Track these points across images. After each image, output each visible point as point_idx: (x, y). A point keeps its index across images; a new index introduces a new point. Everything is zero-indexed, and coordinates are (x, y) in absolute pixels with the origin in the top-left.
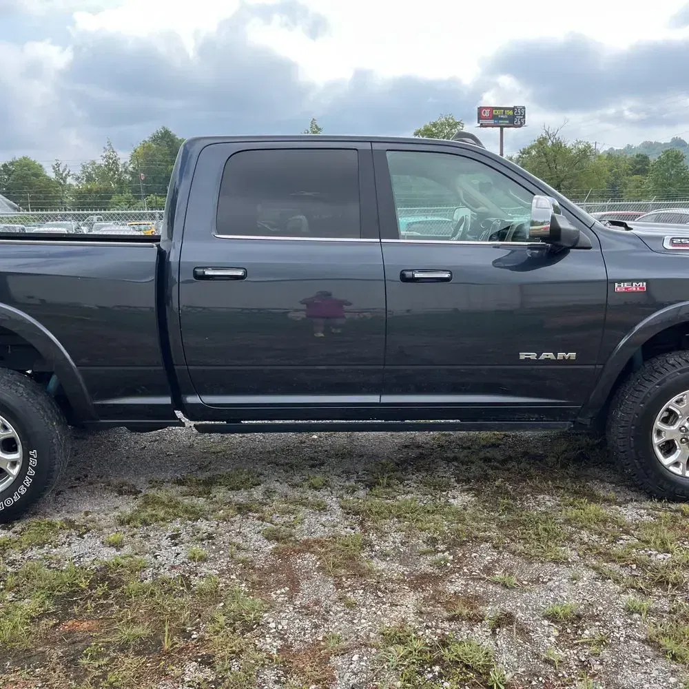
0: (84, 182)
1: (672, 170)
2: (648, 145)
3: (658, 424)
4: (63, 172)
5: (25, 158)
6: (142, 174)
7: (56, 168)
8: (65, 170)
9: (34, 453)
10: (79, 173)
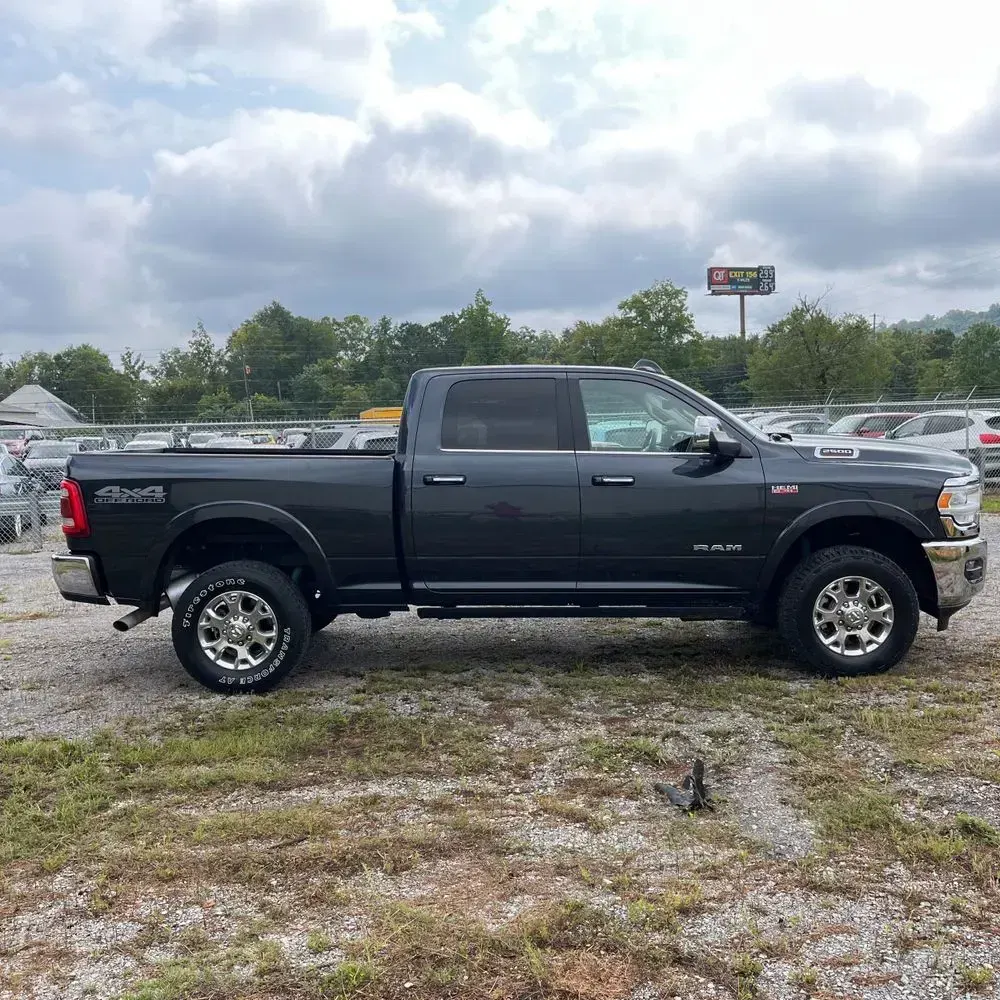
0: (163, 377)
1: (986, 351)
2: (956, 316)
3: (817, 607)
4: (136, 363)
5: (85, 347)
6: (247, 367)
7: (126, 359)
8: (138, 361)
9: (287, 630)
10: (156, 365)
